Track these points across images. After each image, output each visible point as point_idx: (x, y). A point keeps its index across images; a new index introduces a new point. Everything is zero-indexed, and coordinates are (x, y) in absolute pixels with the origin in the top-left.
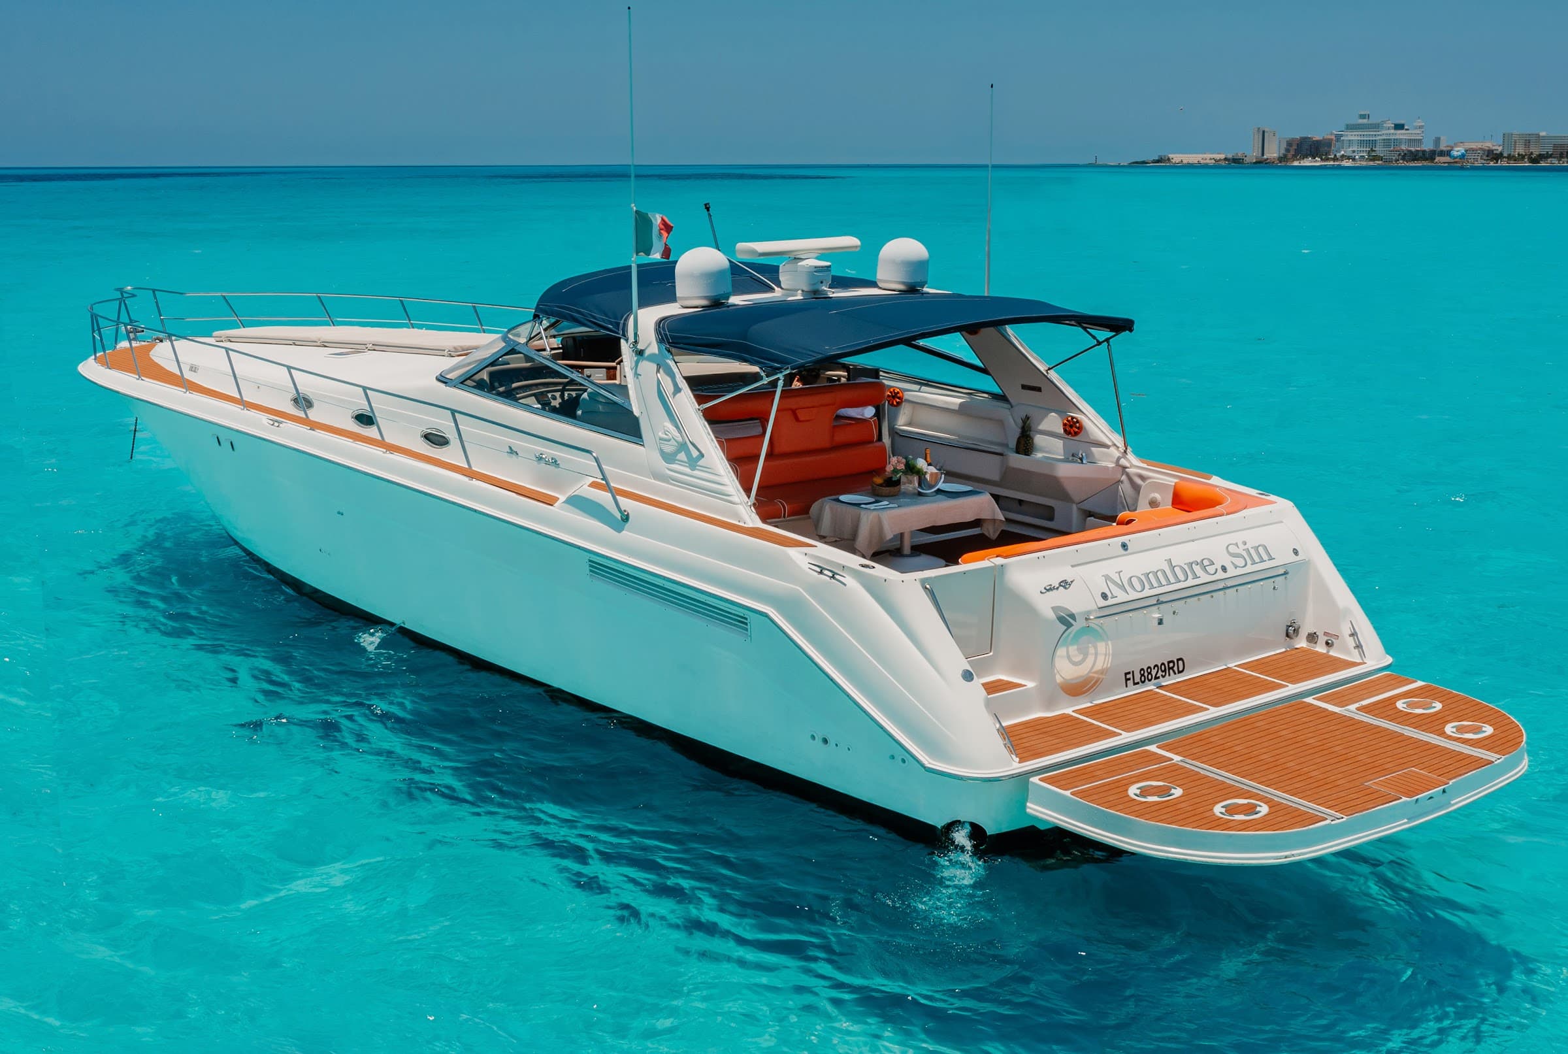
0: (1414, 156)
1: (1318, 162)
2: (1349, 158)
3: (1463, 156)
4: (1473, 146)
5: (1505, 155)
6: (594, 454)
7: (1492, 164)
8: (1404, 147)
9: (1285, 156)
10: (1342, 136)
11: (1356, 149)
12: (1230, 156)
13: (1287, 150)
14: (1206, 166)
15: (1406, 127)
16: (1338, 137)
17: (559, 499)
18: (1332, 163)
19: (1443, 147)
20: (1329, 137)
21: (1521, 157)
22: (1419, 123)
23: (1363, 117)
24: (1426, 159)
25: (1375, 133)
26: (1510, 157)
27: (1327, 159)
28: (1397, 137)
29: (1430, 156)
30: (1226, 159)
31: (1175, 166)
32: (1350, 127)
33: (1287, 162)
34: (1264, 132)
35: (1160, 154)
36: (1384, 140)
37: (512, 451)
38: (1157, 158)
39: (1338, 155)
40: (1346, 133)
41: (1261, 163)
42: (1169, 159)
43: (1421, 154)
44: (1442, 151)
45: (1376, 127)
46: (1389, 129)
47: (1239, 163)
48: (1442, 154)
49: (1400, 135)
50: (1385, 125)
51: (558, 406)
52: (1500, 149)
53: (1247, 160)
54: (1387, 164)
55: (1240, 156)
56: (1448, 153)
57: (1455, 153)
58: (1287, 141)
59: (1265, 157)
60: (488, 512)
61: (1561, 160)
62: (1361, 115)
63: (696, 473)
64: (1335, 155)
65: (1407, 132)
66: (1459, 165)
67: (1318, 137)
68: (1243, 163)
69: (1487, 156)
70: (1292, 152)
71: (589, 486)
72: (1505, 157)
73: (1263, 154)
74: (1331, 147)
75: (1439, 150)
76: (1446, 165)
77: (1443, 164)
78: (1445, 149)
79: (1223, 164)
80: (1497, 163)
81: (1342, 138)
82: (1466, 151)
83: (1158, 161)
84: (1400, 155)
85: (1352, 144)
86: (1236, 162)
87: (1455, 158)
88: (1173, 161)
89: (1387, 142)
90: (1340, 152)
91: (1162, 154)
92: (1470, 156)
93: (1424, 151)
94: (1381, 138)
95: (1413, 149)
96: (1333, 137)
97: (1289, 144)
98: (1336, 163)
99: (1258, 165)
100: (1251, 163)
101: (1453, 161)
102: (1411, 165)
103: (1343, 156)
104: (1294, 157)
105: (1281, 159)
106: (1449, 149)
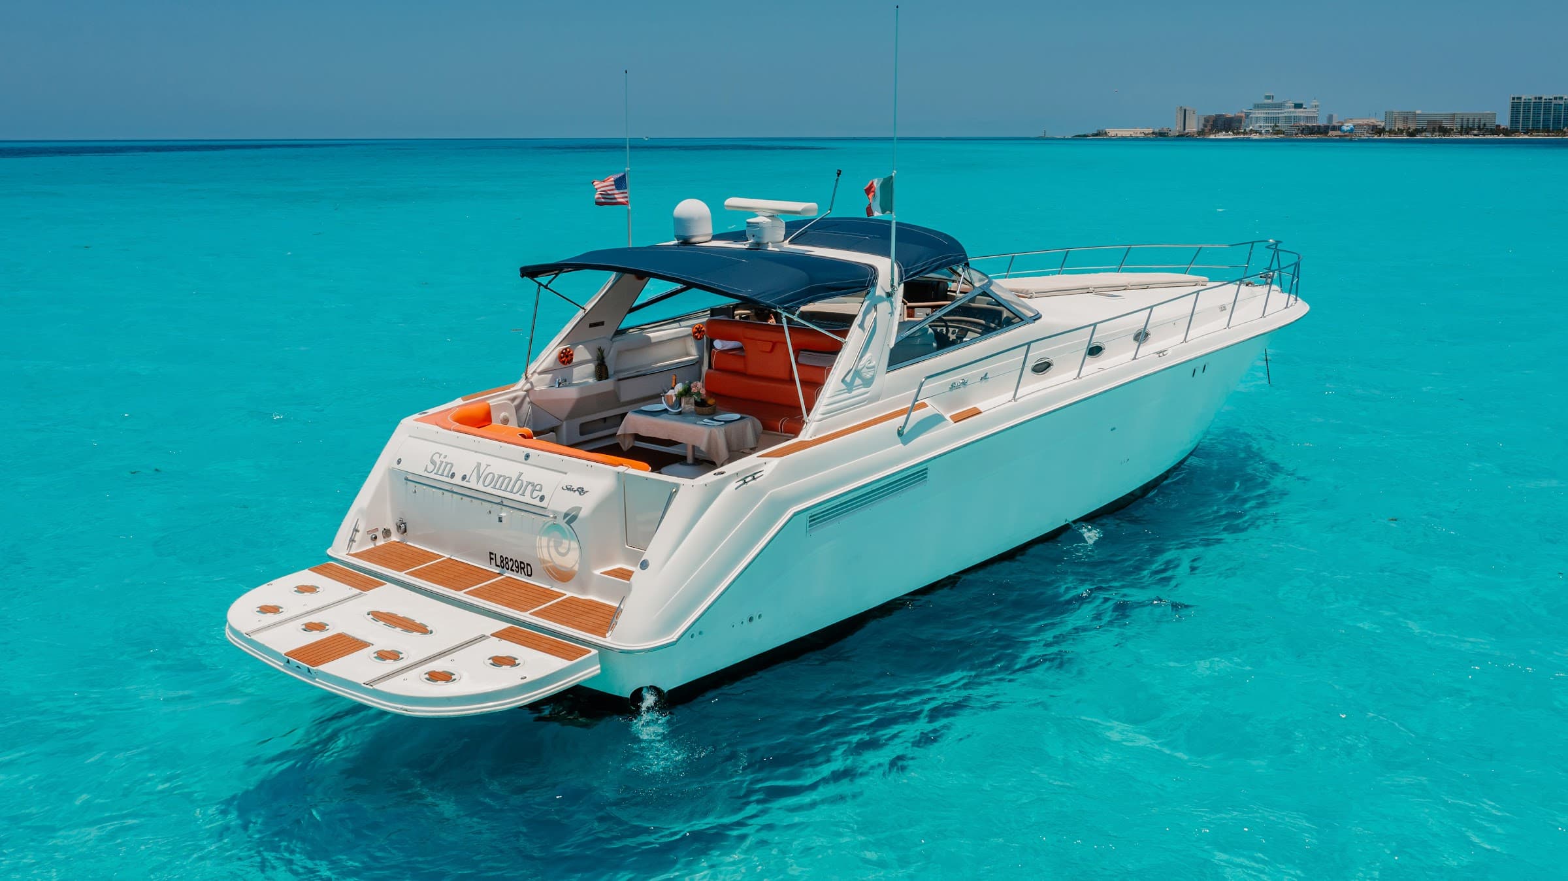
0: (1311, 131)
1: (1231, 136)
2: (1256, 132)
3: (1351, 131)
4: (1360, 122)
5: (1387, 129)
6: (923, 380)
7: (1376, 137)
8: (1302, 123)
9: (1203, 130)
10: (1250, 113)
11: (1262, 125)
12: (1157, 130)
13: (1205, 126)
14: (1137, 139)
15: (1304, 106)
16: (1247, 115)
17: (950, 417)
18: (1242, 136)
19: (1335, 123)
20: (1239, 114)
21: (1401, 131)
22: (1315, 103)
23: (1268, 97)
24: (1321, 133)
25: (1277, 111)
26: (1391, 132)
27: (1238, 133)
28: (1297, 115)
29: (1323, 130)
30: (1153, 133)
31: (1111, 139)
32: (1258, 107)
33: (1205, 135)
34: (1185, 111)
35: (1098, 129)
36: (1286, 117)
37: (985, 378)
38: (1096, 132)
39: (1247, 129)
40: (1254, 111)
41: (1183, 136)
42: (1106, 133)
43: (1316, 129)
44: (1334, 126)
45: (1279, 106)
46: (1290, 108)
47: (1165, 136)
48: (1334, 128)
49: (1299, 112)
50: (1286, 105)
51: (951, 339)
52: (1383, 124)
53: (1171, 134)
54: (1287, 137)
55: (1165, 130)
56: (1339, 128)
57: (1345, 128)
58: (1205, 118)
59: (1186, 131)
60: (1003, 428)
61: (1433, 134)
62: (1266, 96)
63: (854, 393)
64: (1245, 130)
65: (1305, 110)
66: (1348, 138)
67: (1230, 115)
68: (1167, 136)
69: (1372, 131)
70: (1209, 127)
71: (927, 406)
72: (1387, 132)
73: (1184, 129)
74: (1241, 123)
75: (1332, 125)
76: (1338, 138)
77: (1335, 138)
78: (1336, 124)
79: (1151, 137)
80: (1380, 136)
81: (1251, 116)
82: (1354, 126)
83: (1097, 135)
84: (1299, 129)
85: (1259, 121)
86: (1162, 135)
87: (1345, 132)
88: (1110, 135)
89: (1288, 119)
90: (1249, 128)
91: (1101, 128)
92: (1358, 131)
93: (1319, 127)
94: (1283, 115)
95: (1310, 125)
96: (1243, 115)
97: (1207, 120)
98: (1245, 136)
99: (1180, 138)
100: (1174, 136)
101: (1343, 134)
102: (1308, 138)
103: (1251, 130)
104: (1211, 132)
105: (1201, 133)
106: (1340, 124)
